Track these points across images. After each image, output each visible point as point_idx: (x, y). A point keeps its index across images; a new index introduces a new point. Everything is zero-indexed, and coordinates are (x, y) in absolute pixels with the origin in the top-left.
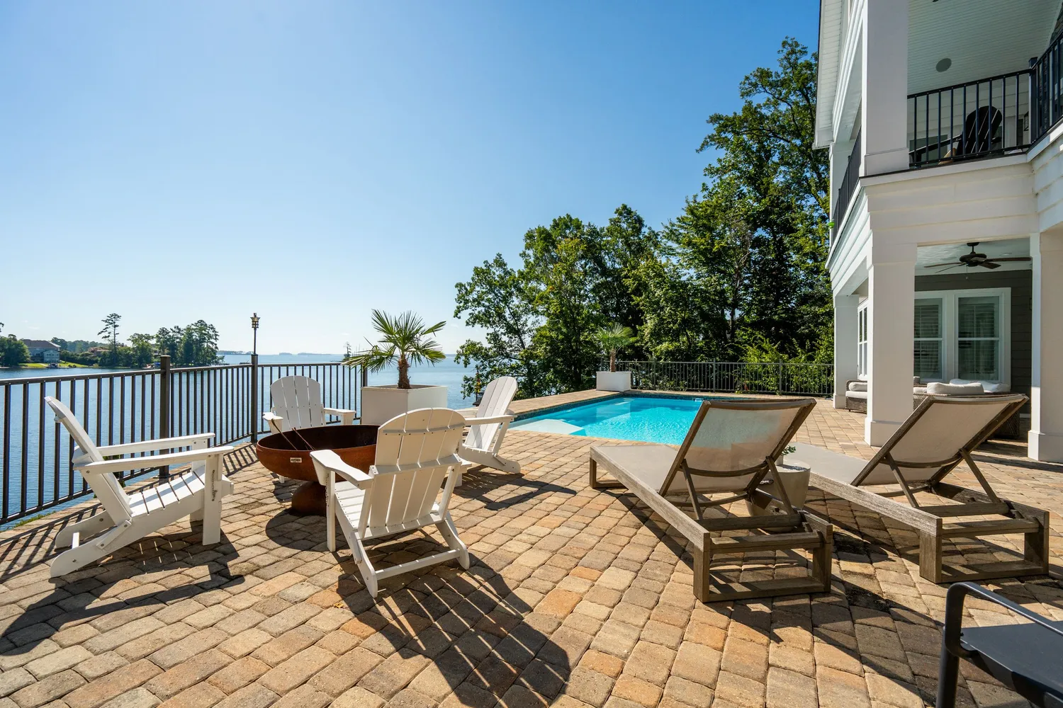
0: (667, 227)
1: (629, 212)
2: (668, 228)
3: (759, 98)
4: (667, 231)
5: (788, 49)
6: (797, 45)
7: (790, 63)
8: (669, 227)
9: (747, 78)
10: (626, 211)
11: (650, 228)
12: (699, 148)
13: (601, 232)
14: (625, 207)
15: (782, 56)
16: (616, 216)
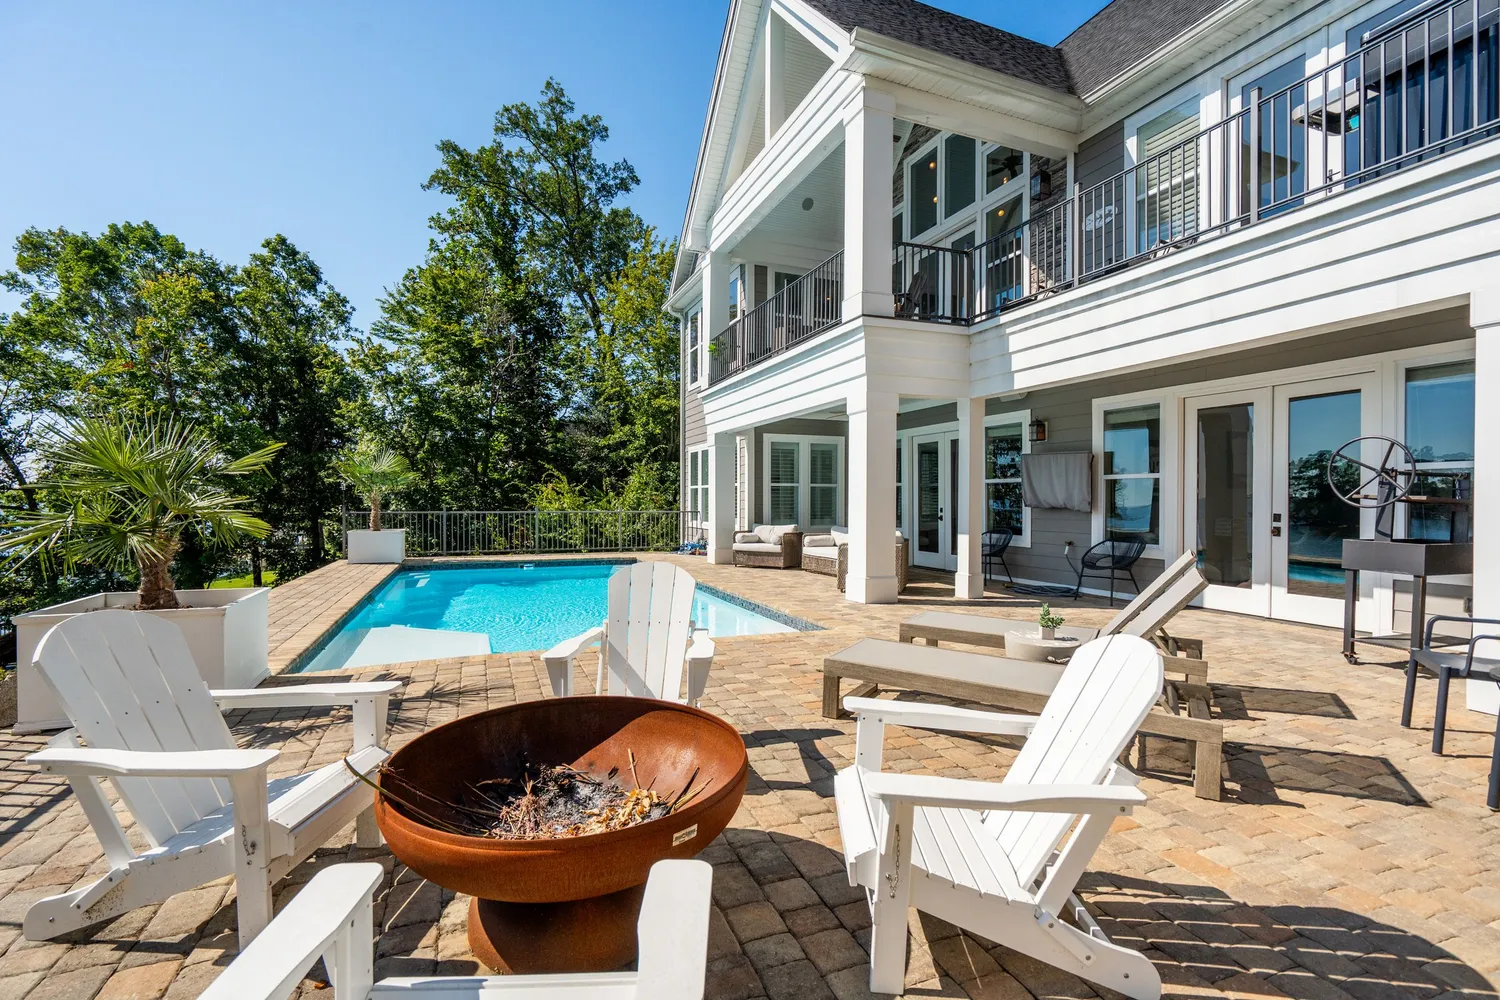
0: (391, 295)
1: (293, 253)
2: (394, 297)
3: (514, 143)
4: (393, 302)
5: (551, 94)
6: (563, 95)
7: (554, 114)
8: (396, 295)
9: (507, 110)
10: (282, 248)
11: (331, 288)
12: (426, 183)
13: (229, 272)
14: (283, 241)
15: (545, 99)
16: (265, 252)
